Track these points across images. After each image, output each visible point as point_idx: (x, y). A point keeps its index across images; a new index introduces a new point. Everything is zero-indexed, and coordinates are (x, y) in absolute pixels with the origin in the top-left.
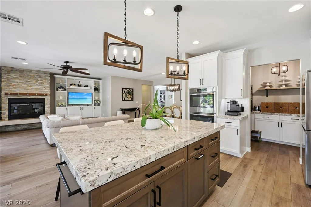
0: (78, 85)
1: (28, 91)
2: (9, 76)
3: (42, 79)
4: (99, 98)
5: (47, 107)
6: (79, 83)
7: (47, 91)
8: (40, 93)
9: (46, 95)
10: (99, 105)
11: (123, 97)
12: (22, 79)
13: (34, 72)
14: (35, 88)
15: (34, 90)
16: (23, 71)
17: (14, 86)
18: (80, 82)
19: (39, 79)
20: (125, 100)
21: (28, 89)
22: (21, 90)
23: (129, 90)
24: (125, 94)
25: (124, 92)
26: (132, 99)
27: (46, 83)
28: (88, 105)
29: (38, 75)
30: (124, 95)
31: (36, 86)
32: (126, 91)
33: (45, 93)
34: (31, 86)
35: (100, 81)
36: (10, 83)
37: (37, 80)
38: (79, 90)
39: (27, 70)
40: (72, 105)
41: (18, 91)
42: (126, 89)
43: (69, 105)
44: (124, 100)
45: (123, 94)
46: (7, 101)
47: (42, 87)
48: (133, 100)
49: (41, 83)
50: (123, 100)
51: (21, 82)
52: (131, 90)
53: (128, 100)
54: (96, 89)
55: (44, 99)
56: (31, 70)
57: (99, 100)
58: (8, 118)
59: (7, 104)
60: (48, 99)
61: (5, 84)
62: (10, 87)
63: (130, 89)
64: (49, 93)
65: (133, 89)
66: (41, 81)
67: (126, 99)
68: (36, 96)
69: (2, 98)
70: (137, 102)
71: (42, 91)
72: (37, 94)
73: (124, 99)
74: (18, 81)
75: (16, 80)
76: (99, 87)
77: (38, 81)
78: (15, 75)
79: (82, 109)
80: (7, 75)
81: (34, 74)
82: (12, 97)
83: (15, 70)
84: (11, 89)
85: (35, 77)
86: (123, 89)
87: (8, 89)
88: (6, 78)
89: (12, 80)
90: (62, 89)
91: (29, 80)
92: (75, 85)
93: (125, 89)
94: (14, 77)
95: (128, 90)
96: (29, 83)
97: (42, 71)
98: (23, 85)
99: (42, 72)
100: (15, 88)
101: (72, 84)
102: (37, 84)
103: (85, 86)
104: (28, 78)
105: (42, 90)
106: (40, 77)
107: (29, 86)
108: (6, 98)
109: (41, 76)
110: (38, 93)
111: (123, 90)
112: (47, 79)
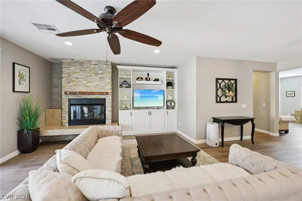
0: (146, 79)
1: (88, 89)
2: (69, 71)
3: (103, 72)
4: (173, 97)
5: (108, 111)
6: (147, 77)
7: (108, 88)
8: (101, 91)
9: (107, 93)
10: (173, 108)
11: (217, 95)
12: (82, 73)
13: (94, 63)
14: (95, 84)
15: (94, 87)
16: (83, 63)
17: (74, 83)
18: (148, 74)
19: (100, 72)
20: (220, 102)
21: (88, 86)
22: (81, 88)
23: (229, 83)
24: (222, 89)
25: (218, 87)
26: (234, 100)
27: (107, 77)
28: (158, 108)
29: (98, 67)
30: (220, 91)
31: (96, 82)
32: (223, 84)
33: (106, 91)
34: (91, 82)
35: (175, 72)
36: (70, 79)
37: (97, 74)
38: (147, 86)
39: (87, 61)
40: (139, 108)
41: (78, 89)
42: (223, 80)
43: (134, 108)
44: (218, 100)
45: (217, 90)
46: (68, 102)
47: (103, 82)
48: (236, 101)
49: (102, 78)
50: (217, 102)
51: (81, 77)
52: (233, 82)
53: (227, 102)
54: (170, 84)
55: (105, 99)
56: (91, 61)
57: (173, 101)
58: (68, 124)
59: (67, 105)
60: (109, 100)
61: (66, 80)
62: (71, 84)
63: (230, 80)
64: (110, 91)
65: (236, 80)
66: (102, 75)
67: (223, 99)
68: (96, 95)
69: (63, 98)
70: (244, 106)
71: (102, 89)
72: (96, 93)
73: (220, 99)
74: (78, 76)
75: (76, 75)
76: (173, 80)
77: (99, 75)
78: (75, 68)
79: (150, 114)
80: (68, 70)
81: (94, 66)
82: (72, 97)
83: (75, 62)
84: (71, 87)
85: (96, 69)
86: (217, 79)
87: (69, 87)
88: (66, 73)
89: (72, 75)
90: (127, 85)
91: (89, 75)
92: (142, 78)
93: (221, 81)
94: (74, 71)
95: (227, 81)
96: (89, 78)
97: (103, 61)
98: (83, 82)
99: (102, 63)
100: (75, 85)
101: (139, 78)
102: (97, 80)
103: (154, 81)
104: (88, 71)
105: (103, 87)
106: (101, 70)
107: (88, 82)
108: (67, 98)
109: (102, 68)
110: (98, 91)
111: (217, 82)
112: (109, 71)
